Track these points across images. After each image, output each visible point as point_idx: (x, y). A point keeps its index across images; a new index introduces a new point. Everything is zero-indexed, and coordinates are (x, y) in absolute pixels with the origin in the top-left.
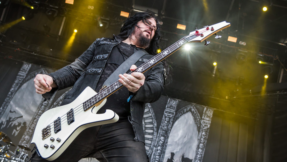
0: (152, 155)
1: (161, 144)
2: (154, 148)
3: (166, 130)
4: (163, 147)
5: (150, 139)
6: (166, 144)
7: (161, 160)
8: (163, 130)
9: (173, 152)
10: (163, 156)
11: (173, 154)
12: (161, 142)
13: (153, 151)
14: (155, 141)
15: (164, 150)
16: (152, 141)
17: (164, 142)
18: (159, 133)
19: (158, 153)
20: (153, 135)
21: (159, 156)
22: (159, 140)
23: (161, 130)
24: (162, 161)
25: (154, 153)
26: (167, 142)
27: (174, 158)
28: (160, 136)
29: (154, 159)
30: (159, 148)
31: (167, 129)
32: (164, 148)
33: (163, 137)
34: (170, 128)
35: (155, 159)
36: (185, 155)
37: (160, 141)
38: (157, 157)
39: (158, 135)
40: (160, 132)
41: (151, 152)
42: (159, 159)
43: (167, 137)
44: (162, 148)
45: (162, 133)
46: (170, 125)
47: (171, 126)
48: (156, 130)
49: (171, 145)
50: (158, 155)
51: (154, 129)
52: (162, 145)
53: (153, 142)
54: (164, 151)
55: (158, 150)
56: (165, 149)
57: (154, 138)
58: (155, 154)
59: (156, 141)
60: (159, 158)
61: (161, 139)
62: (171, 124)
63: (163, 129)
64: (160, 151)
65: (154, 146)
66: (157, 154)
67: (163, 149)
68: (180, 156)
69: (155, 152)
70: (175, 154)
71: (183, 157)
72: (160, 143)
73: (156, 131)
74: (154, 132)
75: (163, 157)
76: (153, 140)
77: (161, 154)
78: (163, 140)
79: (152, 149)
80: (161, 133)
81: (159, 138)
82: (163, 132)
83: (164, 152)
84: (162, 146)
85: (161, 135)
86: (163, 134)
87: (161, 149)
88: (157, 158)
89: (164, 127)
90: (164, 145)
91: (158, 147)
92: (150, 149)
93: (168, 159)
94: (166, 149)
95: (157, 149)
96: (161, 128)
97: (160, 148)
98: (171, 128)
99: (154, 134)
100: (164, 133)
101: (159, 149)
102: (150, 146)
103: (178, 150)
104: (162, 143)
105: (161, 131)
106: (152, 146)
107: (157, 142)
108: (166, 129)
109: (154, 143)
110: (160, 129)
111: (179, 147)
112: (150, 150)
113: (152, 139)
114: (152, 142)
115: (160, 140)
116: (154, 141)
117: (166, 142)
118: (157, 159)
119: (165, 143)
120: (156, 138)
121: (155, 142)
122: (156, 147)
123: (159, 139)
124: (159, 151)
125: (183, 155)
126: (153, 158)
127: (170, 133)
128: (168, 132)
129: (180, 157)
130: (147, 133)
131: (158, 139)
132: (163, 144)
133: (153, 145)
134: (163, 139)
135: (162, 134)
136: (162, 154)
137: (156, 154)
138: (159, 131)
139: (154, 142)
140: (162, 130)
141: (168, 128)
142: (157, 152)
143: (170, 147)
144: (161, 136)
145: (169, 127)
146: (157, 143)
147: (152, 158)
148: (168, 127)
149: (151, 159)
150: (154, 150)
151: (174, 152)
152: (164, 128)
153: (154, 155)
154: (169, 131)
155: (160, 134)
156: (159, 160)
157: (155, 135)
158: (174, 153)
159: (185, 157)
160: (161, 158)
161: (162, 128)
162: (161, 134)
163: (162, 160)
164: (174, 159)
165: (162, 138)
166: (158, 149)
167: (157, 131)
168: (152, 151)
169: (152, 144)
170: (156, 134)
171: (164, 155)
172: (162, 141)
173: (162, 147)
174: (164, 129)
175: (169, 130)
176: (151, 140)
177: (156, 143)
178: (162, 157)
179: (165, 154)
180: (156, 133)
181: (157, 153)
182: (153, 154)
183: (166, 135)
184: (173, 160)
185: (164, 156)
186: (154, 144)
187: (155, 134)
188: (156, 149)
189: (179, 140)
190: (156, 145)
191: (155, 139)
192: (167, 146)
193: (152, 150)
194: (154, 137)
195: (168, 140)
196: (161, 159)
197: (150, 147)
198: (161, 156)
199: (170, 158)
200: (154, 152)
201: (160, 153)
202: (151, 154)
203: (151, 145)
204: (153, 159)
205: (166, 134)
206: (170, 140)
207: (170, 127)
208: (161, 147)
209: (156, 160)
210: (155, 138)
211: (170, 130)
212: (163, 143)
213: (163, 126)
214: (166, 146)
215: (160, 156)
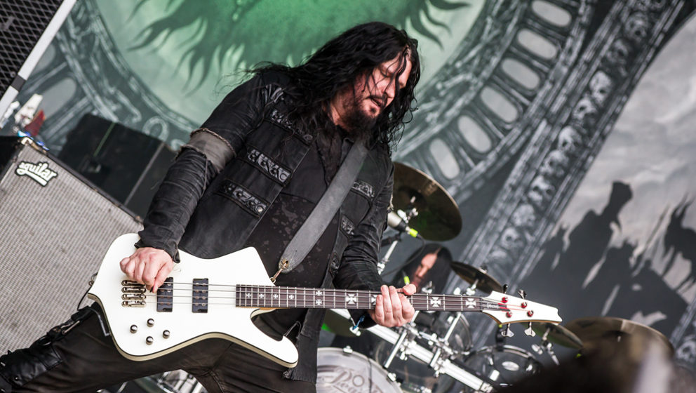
0: (520, 164)
1: (580, 116)
2: (543, 124)
3: (638, 39)
4: (590, 135)
5: (536, 63)
6: (608, 128)
7: (551, 209)
8: (623, 36)
9: (626, 181)
10: (570, 185)
11: (621, 194)
12: (585, 102)
13: (528, 140)
14: (558, 85)
15: (584, 156)
16: (543, 77)
17: (601, 110)
18: (593, 44)
19: (551, 164)
20: (563, 45)
21: (553, 184)
22: (580, 90)
23: (611, 30)
24: (558, 213)
25: (533, 159)
26: (615, 116)
27: (622, 216)
28: (598, 63)
29: (519, 192)
30: (567, 134)
31: (644, 33)
32: (590, 144)
33: (609, 75)
34: (661, 38)
35: (527, 190)
36: (689, 211)
37: (581, 98)
38: (540, 182)
39: (587, 56)
40: (604, 42)
41: (518, 145)
42: (549, 197)
43: (625, 87)
44: (579, 139)
45: (612, 49)
46: (665, 16)
47: (667, 28)
48: (584, 20)
49: (628, 138)
50: (546, 176)
51: (581, 11)
52: (586, 126)
53: (548, 86)
54: (584, 161)
55: (554, 146)
56: (594, 152)
57: (559, 64)
58: (537, 165)
59: (564, 84)
60: (548, 191)
61: (593, 82)
62: (674, 9)
63: (623, 26)
64: (568, 154)
65: (545, 112)
66: (546, 168)
67: (585, 146)
68: (660, 212)
69: (541, 150)
70: (635, 195)
71: (677, 219)
72: (582, 108)
73: (582, 26)
74: (574, 32)
75: (567, 196)
76: (551, 77)
77: (567, 172)
78: (600, 98)
79: (530, 127)
80: (606, 47)
81: (584, 76)
82: (620, 45)
83: (582, 170)
84: (584, 131)
85: (604, 60)
86: (613, 60)
87: (576, 143)
88: (536, 189)
89: (632, 19)
90: (595, 128)
91: (563, 126)
92: (518, 120)
93: (590, 215)
94: (595, 156)
95: (554, 137)
96: (617, 19)
97: (570, 140)
98: (668, 35)
99: (569, 42)
100: (621, 53)
101: (565, 144)
102: (526, 101)
103: (661, 178)
104: (590, 109)
105: (610, 40)
106: (533, 108)
107: (569, 96)
108: (638, 33)
109: (549, 93)
110: (607, 21)
111: (674, 164)
112: (517, 131)
113: (550, 63)
114: (541, 85)
115: (588, 90)
116: (553, 83)
117: (610, 112)
118: (535, 196)
119: (605, 118)
120: (571, 70)
121: (559, 92)
122: (553, 122)
123: (585, 82)
124: (557, 155)
125: (679, 212)
126: (519, 183)
127: (649, 64)
128: (640, 59)
129: (662, 218)
130: (537, 19)
131: (579, 80)
132: (592, 122)
133: (542, 107)
134: (602, 91)
135: (609, 55)
136: (569, 178)
137: (542, 164)
138: (602, 32)
139: (554, 92)
140: (617, 30)
141: (649, 32)
142: (546, 157)
143: (621, 151)
144: (598, 69)
145: (659, 26)
146: (566, 105)
147: (511, 180)
148: (653, 24)
149: (506, 185)
150: (535, 139)
151: (634, 181)
152: (632, 25)
153: (528, 165)
154: (649, 56)
155: (598, 50)
156: (546, 203)
157: (570, 51)
158: (633, 187)
159: (687, 223)
160: (558, 196)
161: (625, 16)
162: (603, 53)
163: (557, 208)
164: (618, 223)
165: (601, 81)
166: (556, 141)
167: (590, 31)
168: (523, 139)
169: (541, 94)
170: (579, 44)
171: (575, 185)
172: (593, 101)
173: (583, 136)
174: (628, 27)
175: (651, 46)
176: (543, 68)
177: (561, 99)
178: (563, 195)
179: (582, 178)
180: (582, 36)
181: (547, 162)
182: (524, 158)
183: (623, 73)
184: (613, 226)
185: (576, 189)
186: (547, 103)
187: (575, 40)
188: (548, 138)
189: (682, 120)
190: (555, 108)
191: (565, 70)
192: (609, 140)
193: (528, 133)
194: (562, 57)
195: (623, 104)
196: (555, 202)
197: (525, 108)
198: (562, 188)
199: (599, 211)
200: (530, 151)
201: (560, 165)
202: (513, 151)
203: (531, 99)
204: (514, 188)
205: (627, 68)
206: (633, 106)
207: (661, 31)
208: (579, 131)
209: (530, 201)
210: (565, 63)
211: (658, 50)
212: (592, 115)
213: (632, 12)
214: (603, 137)
215: (554, 180)
